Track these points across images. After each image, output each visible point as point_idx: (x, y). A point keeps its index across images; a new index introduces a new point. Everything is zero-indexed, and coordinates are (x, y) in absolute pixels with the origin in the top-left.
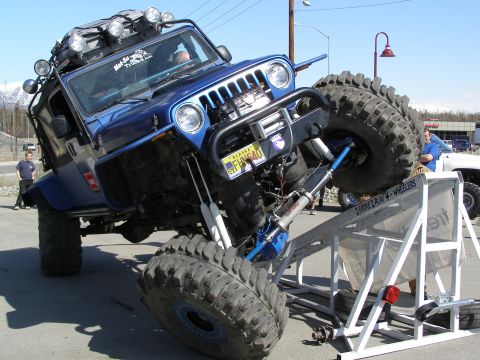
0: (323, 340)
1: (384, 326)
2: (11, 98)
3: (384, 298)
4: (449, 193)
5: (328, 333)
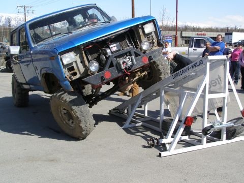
0: (153, 145)
1: (186, 138)
3: (185, 123)
4: (222, 67)
5: (156, 141)
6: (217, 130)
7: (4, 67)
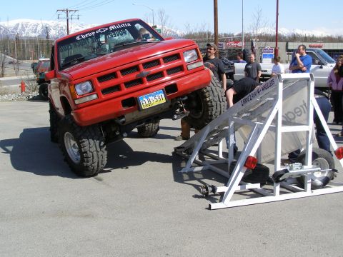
0: (207, 194)
1: (257, 186)
2: (13, 32)
3: (245, 166)
5: (210, 189)
7: (36, 93)
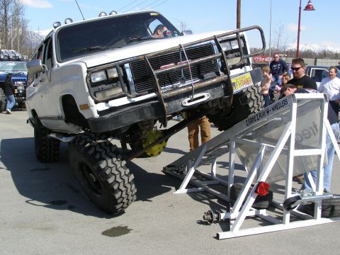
0: (211, 221)
1: (263, 212)
3: (256, 191)
4: (318, 110)
5: (215, 216)
6: (305, 203)
